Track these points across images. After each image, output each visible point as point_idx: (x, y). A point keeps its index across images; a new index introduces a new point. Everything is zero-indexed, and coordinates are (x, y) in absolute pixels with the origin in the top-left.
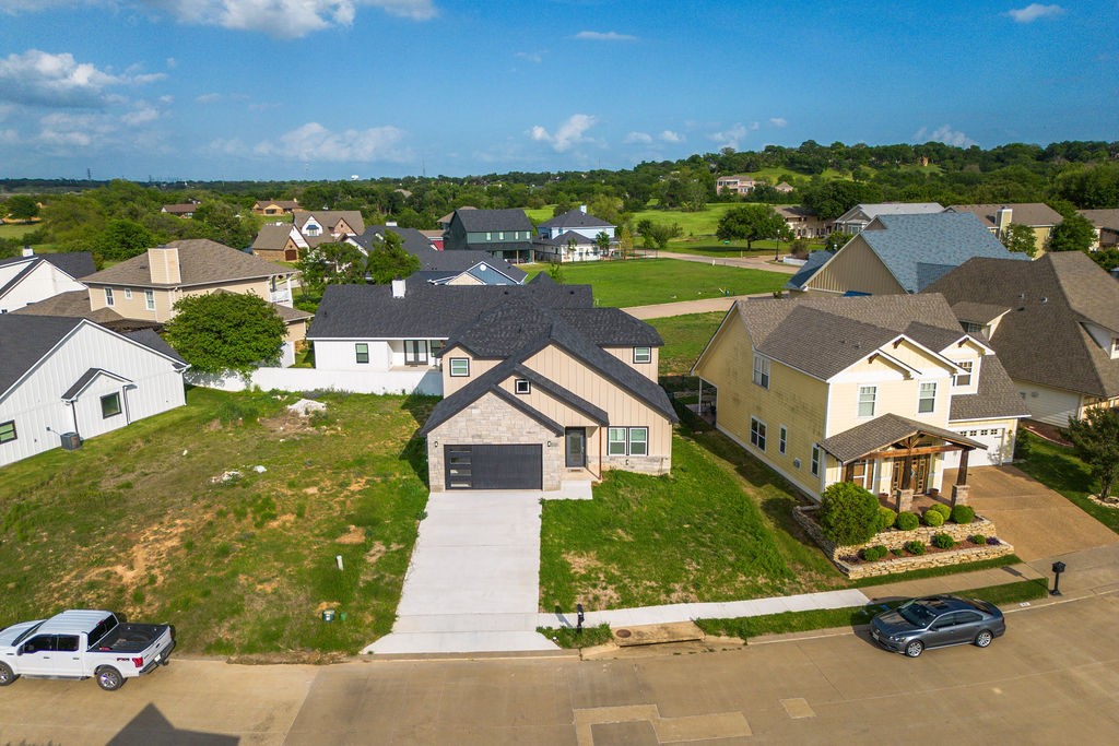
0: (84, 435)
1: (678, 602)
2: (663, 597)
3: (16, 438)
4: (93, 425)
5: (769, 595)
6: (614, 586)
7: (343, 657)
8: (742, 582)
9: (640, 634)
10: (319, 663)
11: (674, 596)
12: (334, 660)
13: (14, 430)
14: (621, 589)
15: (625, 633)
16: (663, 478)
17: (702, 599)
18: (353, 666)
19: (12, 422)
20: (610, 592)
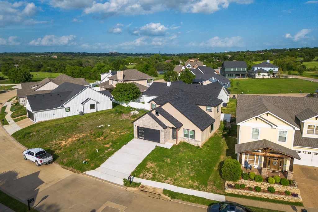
0: (85, 112)
1: (166, 183)
2: (163, 180)
3: (70, 111)
4: (87, 110)
5: (194, 189)
6: (153, 174)
7: (80, 172)
8: (189, 183)
9: (146, 188)
10: (75, 172)
11: (167, 181)
12: (78, 173)
13: (69, 109)
14: (154, 175)
15: (143, 187)
16: (198, 147)
17: (174, 184)
18: (80, 175)
19: (69, 108)
20: (151, 175)
